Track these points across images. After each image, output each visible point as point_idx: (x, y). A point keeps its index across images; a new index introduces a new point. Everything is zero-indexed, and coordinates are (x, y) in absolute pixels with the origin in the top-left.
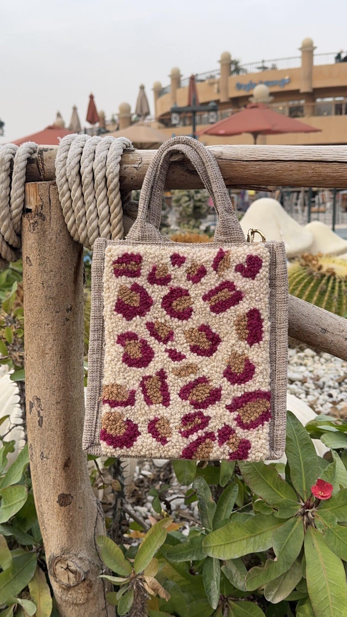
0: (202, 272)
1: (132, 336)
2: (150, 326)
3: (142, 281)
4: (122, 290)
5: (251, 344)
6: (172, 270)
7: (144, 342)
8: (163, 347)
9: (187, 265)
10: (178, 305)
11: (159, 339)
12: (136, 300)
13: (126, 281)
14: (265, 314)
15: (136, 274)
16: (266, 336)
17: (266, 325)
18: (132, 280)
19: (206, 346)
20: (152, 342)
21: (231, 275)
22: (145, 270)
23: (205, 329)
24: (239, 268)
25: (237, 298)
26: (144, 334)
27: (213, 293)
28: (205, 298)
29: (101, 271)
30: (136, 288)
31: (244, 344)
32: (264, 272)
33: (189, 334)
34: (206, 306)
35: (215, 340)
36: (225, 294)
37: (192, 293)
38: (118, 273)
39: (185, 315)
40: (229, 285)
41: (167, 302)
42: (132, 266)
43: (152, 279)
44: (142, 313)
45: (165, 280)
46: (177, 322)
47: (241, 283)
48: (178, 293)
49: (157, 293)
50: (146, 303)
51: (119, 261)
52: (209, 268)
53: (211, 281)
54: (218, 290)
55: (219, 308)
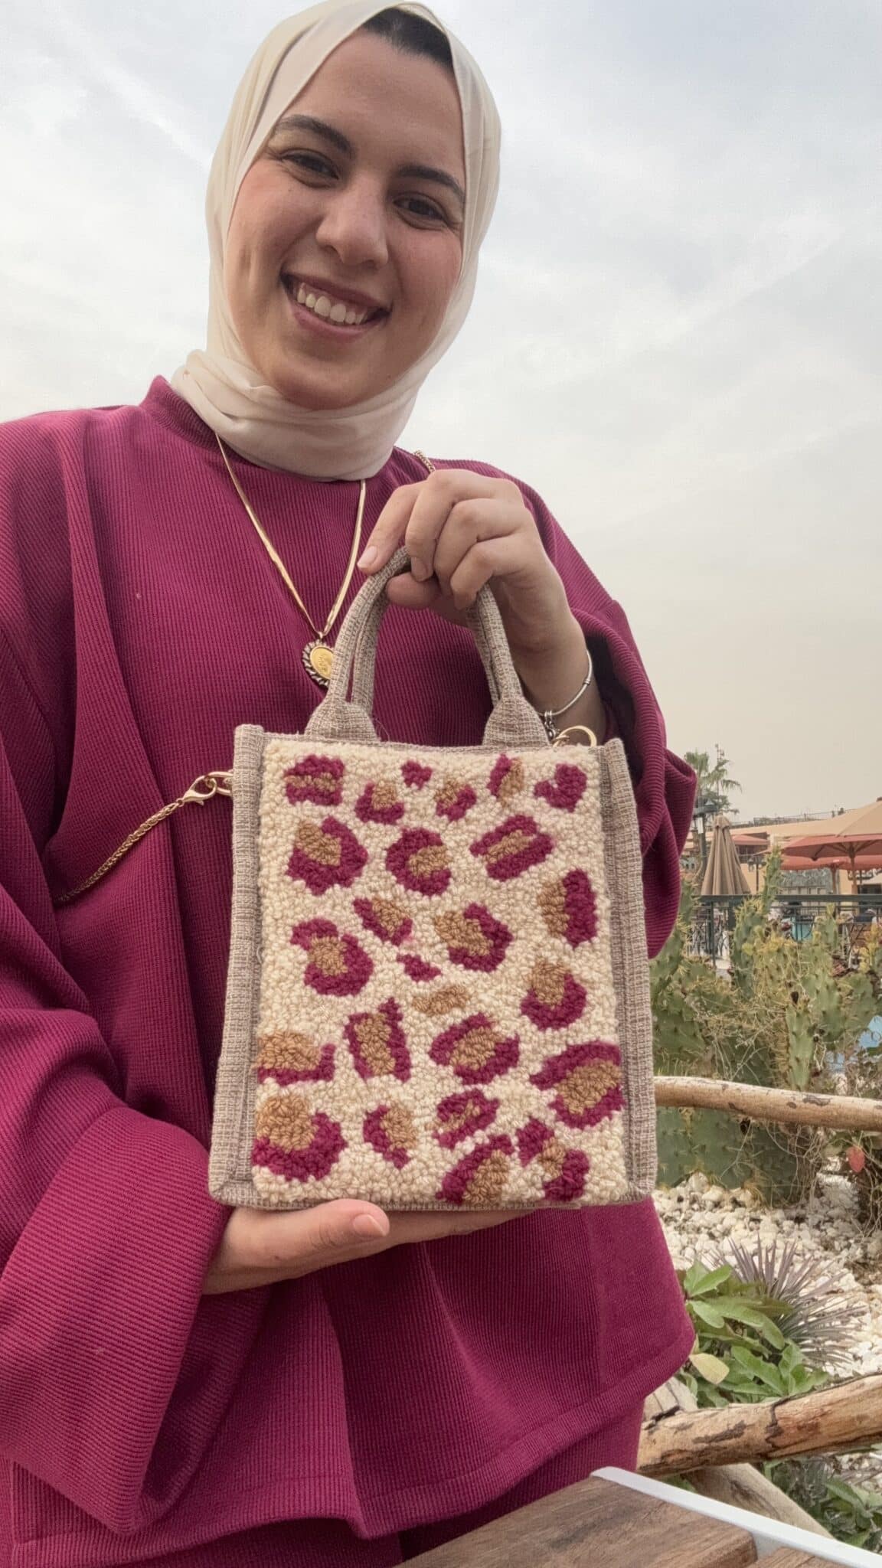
0: (468, 798)
1: (324, 928)
2: (362, 907)
3: (345, 814)
4: (304, 830)
5: (575, 943)
6: (405, 794)
7: (351, 943)
8: (393, 951)
9: (436, 783)
10: (421, 863)
11: (381, 933)
12: (332, 854)
13: (313, 813)
14: (598, 883)
15: (332, 798)
16: (604, 928)
17: (603, 905)
18: (327, 811)
19: (484, 949)
20: (368, 941)
21: (527, 803)
22: (352, 791)
23: (476, 913)
24: (543, 790)
25: (541, 848)
26: (350, 923)
27: (493, 838)
28: (477, 849)
29: (257, 791)
30: (332, 827)
31: (561, 942)
32: (591, 797)
33: (444, 924)
34: (478, 865)
35: (500, 937)
36: (516, 841)
37: (448, 841)
38: (294, 795)
39: (435, 884)
40: (523, 823)
41: (398, 858)
42: (323, 783)
43: (366, 810)
44: (345, 881)
45: (393, 814)
46: (418, 899)
47: (548, 818)
48: (417, 840)
49: (377, 839)
50: (355, 859)
51: (296, 772)
52: (482, 791)
53: (486, 816)
54: (502, 833)
55: (505, 869)
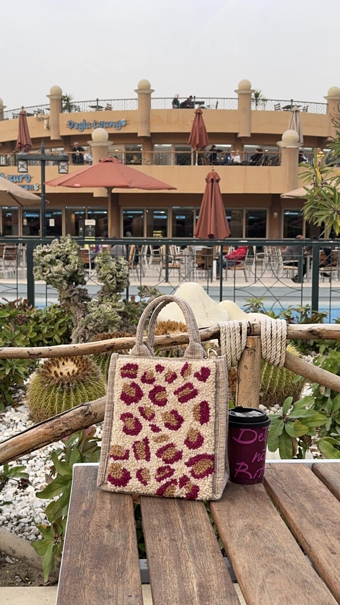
0: (174, 376)
1: (129, 415)
2: (141, 409)
3: (137, 381)
4: (125, 386)
5: (202, 423)
6: (156, 375)
7: (137, 419)
8: (148, 423)
9: (165, 372)
10: (159, 397)
11: (145, 417)
12: (133, 393)
13: (128, 381)
14: (211, 405)
15: (134, 376)
16: (212, 419)
17: (212, 412)
18: (132, 380)
19: (175, 424)
20: (142, 420)
21: (191, 379)
22: (140, 374)
23: (174, 412)
24: (197, 375)
25: (195, 393)
26: (137, 414)
27: (180, 390)
28: (176, 393)
29: (114, 373)
30: (134, 385)
31: (198, 423)
32: (211, 378)
33: (164, 415)
34: (176, 398)
35: (180, 420)
36: (187, 391)
37: (167, 390)
38: (123, 375)
39: (163, 403)
40: (190, 385)
41: (152, 395)
42: (131, 372)
43: (144, 380)
44: (136, 401)
45: (151, 381)
46: (156, 408)
47: (197, 384)
48: (159, 389)
49: (146, 388)
50: (139, 394)
51: (124, 368)
52: (179, 374)
53: (179, 382)
54: (183, 388)
55: (183, 400)
